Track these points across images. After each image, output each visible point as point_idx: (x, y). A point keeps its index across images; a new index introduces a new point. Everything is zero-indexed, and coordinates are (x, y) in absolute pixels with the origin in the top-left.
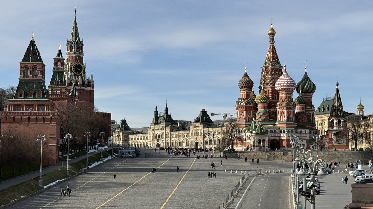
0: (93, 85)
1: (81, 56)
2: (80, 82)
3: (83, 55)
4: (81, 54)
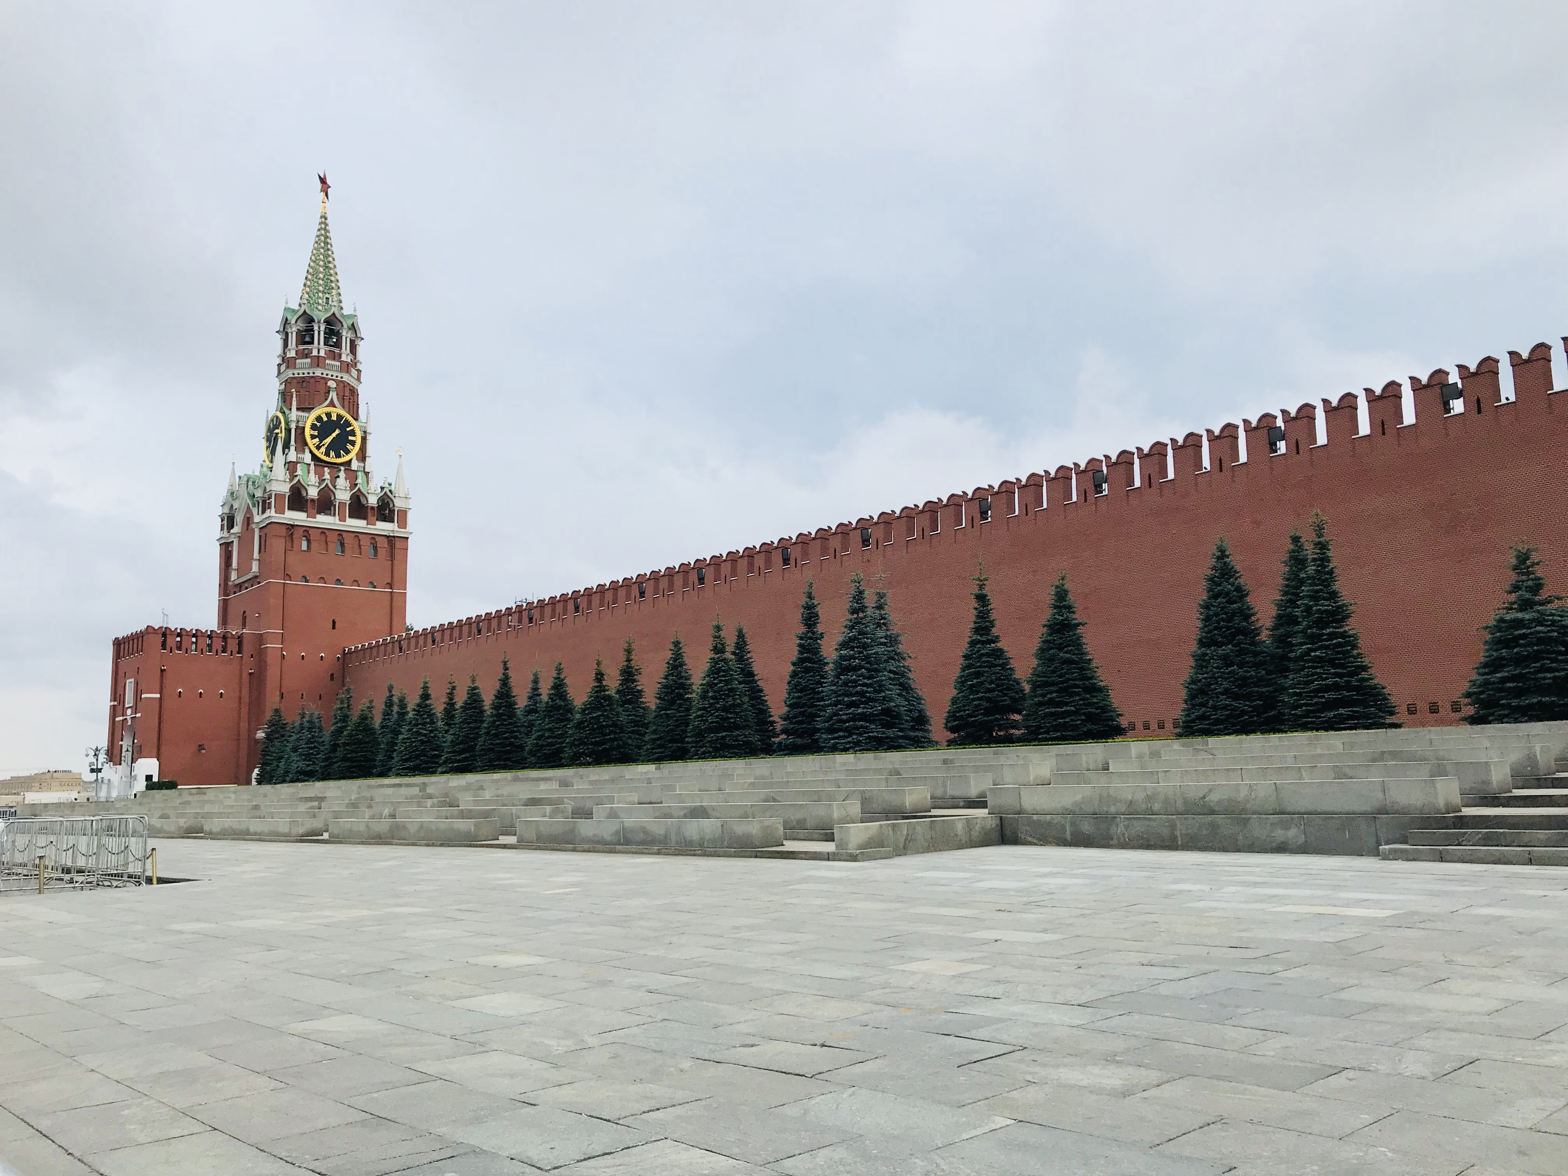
0: (403, 513)
1: (346, 378)
2: (343, 495)
3: (358, 379)
4: (348, 372)
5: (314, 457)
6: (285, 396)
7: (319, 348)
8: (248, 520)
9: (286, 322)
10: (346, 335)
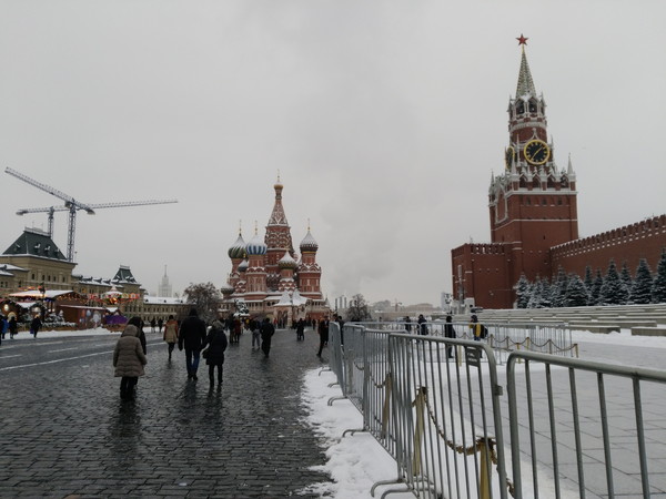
5: (529, 163)
6: (513, 139)
7: (527, 113)
8: (501, 196)
9: (511, 106)
10: (539, 105)
